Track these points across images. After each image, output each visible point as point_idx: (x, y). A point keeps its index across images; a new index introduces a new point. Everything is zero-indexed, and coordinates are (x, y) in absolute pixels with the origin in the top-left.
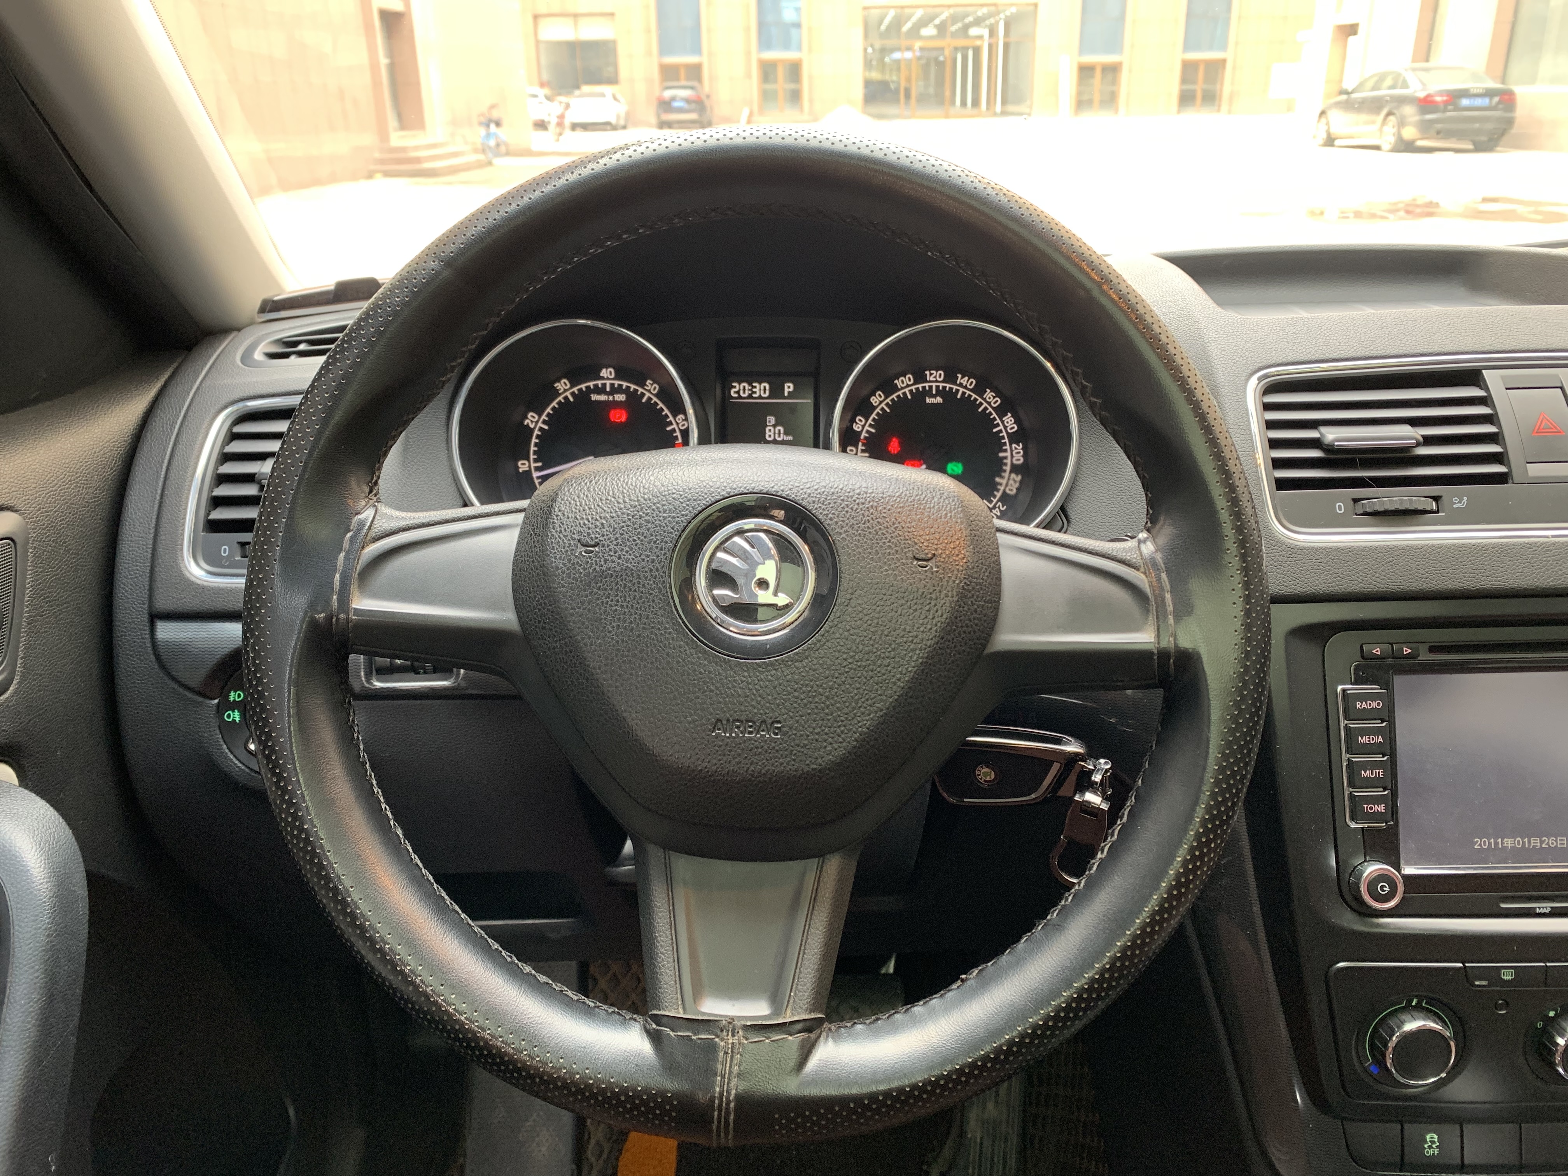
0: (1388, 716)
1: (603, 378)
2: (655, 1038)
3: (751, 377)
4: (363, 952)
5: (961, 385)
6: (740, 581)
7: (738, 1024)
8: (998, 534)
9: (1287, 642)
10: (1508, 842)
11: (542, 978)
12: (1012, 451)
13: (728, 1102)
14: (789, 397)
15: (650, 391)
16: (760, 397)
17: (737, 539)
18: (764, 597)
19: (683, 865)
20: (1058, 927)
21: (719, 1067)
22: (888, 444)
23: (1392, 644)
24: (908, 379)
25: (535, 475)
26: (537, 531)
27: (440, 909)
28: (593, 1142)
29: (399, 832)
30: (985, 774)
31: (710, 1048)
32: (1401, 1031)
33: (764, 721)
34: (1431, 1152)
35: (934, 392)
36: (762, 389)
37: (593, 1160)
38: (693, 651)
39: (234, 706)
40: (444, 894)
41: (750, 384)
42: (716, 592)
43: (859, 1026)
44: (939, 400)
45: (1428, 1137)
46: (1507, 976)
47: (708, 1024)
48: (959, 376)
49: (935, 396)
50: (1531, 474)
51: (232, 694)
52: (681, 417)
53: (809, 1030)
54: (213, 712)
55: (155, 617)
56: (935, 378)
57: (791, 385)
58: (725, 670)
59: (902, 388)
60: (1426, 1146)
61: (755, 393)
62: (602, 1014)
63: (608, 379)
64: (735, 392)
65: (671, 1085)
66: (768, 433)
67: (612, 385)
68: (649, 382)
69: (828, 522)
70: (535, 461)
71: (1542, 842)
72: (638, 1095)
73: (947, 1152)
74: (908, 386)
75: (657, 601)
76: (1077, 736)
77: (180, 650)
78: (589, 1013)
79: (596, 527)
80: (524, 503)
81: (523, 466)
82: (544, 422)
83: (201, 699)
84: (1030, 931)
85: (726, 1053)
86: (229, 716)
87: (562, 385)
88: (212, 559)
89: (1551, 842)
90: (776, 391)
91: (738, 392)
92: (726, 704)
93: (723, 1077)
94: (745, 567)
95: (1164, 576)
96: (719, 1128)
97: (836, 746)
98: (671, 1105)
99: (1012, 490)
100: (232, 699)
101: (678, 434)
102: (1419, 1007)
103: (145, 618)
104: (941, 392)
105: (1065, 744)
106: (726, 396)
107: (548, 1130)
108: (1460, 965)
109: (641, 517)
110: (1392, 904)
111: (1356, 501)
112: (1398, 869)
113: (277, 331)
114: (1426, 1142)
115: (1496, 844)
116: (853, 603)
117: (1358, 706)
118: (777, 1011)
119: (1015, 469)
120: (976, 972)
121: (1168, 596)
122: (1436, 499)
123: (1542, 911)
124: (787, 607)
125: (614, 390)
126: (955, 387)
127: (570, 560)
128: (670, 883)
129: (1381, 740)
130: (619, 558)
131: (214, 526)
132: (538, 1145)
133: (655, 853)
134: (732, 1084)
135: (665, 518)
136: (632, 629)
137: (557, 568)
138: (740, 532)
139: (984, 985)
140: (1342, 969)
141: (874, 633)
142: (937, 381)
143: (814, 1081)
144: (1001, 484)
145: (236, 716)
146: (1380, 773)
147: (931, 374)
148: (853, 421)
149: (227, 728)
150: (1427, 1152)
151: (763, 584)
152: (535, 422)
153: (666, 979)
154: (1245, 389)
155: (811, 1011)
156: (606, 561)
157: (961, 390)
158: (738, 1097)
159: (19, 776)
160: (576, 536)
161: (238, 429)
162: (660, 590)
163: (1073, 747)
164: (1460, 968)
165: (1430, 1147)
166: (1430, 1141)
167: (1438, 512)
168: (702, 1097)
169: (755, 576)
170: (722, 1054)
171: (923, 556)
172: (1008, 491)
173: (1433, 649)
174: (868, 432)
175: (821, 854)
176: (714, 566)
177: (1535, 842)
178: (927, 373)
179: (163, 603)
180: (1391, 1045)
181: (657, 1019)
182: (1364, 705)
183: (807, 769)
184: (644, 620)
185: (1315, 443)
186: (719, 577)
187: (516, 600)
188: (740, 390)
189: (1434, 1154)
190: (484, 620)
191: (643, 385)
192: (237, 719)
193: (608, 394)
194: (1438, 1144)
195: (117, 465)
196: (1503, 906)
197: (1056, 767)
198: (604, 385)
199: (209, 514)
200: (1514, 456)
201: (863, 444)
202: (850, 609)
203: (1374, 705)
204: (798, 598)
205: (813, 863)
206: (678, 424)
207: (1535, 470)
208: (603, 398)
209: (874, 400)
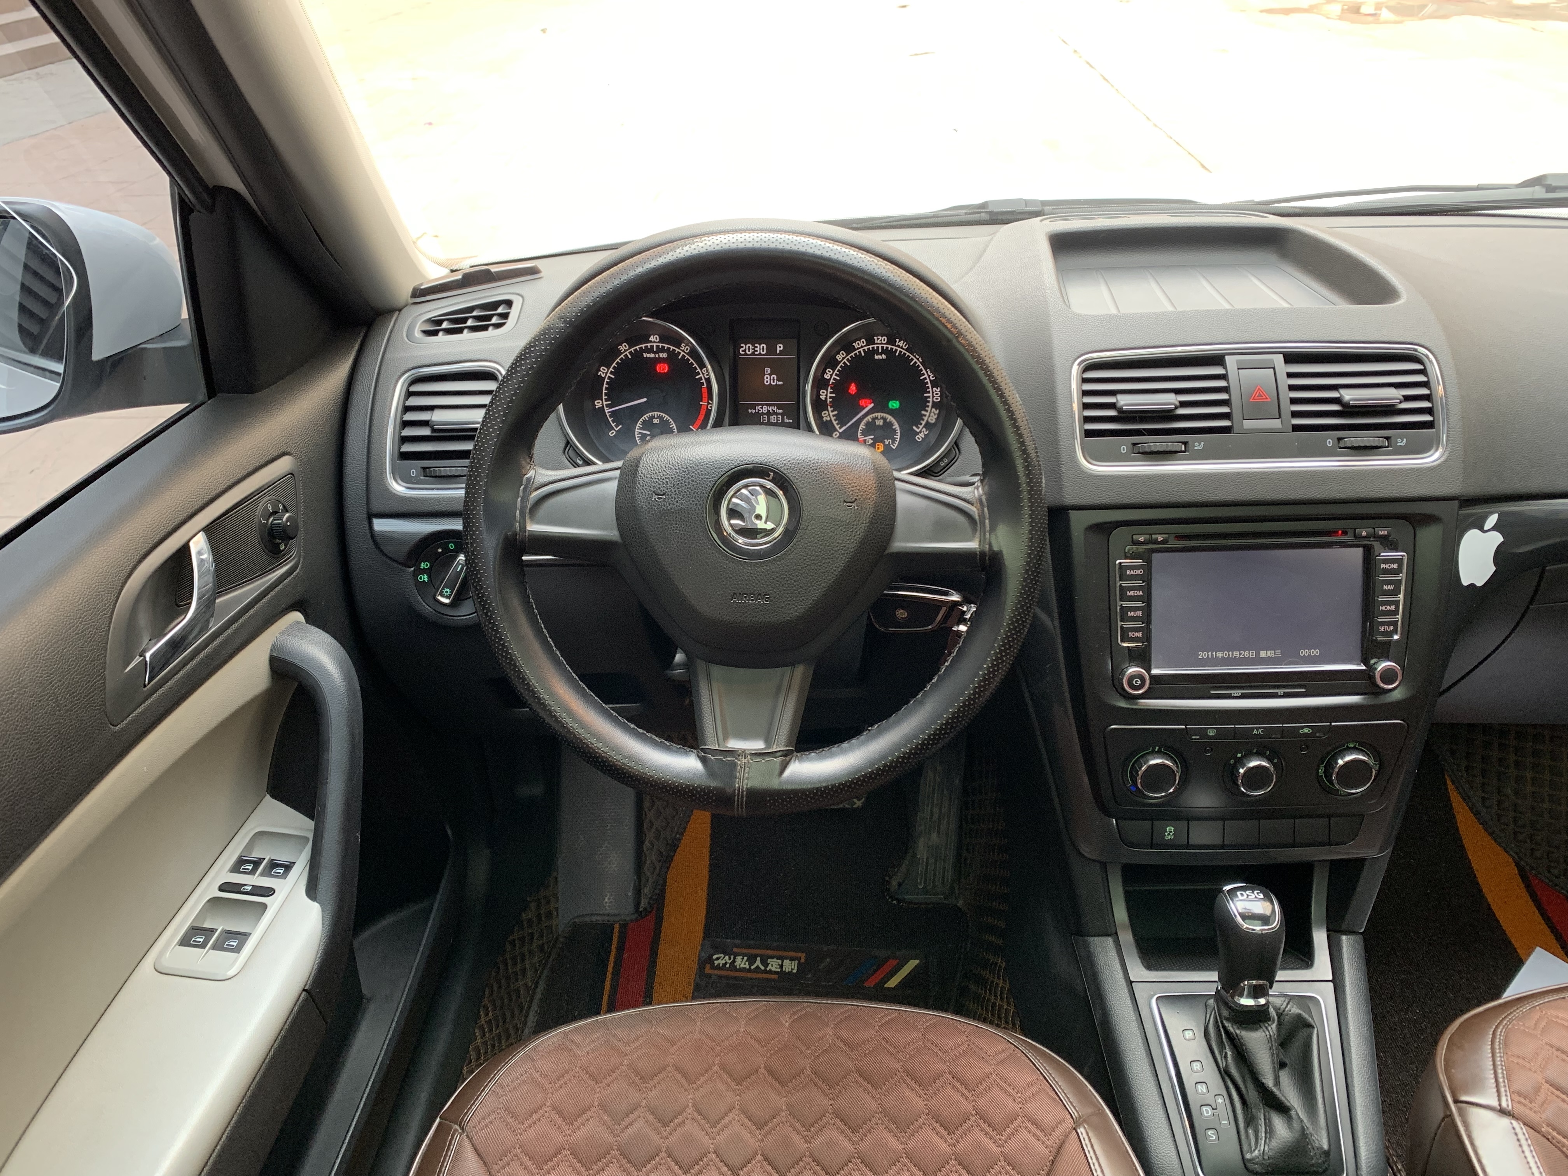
0: (1147, 578)
1: (651, 342)
2: (703, 760)
3: (755, 340)
4: (545, 717)
5: (898, 346)
6: (746, 515)
7: (748, 752)
8: (896, 482)
9: (1085, 534)
10: (1220, 654)
11: (641, 731)
12: (933, 393)
13: (743, 792)
14: (779, 355)
15: (683, 351)
16: (760, 354)
17: (744, 491)
18: (760, 524)
19: (717, 671)
20: (921, 702)
21: (738, 774)
22: (849, 388)
23: (1151, 534)
24: (863, 342)
25: (607, 410)
26: (629, 485)
27: (584, 695)
28: (648, 862)
29: (558, 653)
30: (901, 614)
31: (734, 765)
32: (1148, 764)
33: (760, 594)
34: (1169, 837)
35: (880, 351)
36: (761, 349)
37: (648, 874)
38: (720, 556)
39: (424, 571)
40: (584, 686)
41: (753, 345)
42: (733, 522)
43: (813, 754)
44: (884, 356)
45: (1167, 829)
46: (1211, 733)
47: (732, 752)
48: (898, 340)
49: (881, 354)
50: (1245, 427)
51: (422, 564)
52: (705, 369)
53: (785, 756)
54: (411, 577)
55: (371, 516)
56: (881, 342)
57: (781, 346)
58: (738, 566)
59: (858, 348)
60: (1166, 834)
61: (757, 351)
62: (675, 749)
63: (654, 342)
64: (743, 351)
65: (713, 784)
66: (766, 380)
67: (658, 346)
68: (683, 345)
69: (796, 481)
70: (606, 400)
71: (1240, 654)
72: (695, 788)
73: (904, 868)
74: (862, 347)
75: (699, 527)
76: (958, 590)
77: (390, 538)
78: (667, 749)
79: (664, 483)
80: (619, 464)
81: (598, 404)
82: (611, 373)
83: (404, 568)
84: (907, 704)
85: (741, 767)
86: (421, 578)
87: (623, 347)
88: (406, 479)
89: (1246, 654)
90: (771, 350)
91: (745, 351)
92: (738, 585)
93: (740, 779)
94: (749, 507)
95: (986, 509)
96: (738, 805)
97: (799, 607)
98: (713, 793)
99: (932, 420)
100: (422, 567)
101: (704, 381)
102: (1159, 752)
103: (365, 516)
104: (885, 351)
105: (952, 595)
106: (736, 354)
107: (616, 854)
108: (1184, 727)
109: (689, 478)
110: (1141, 692)
111: (1134, 444)
112: (1148, 670)
113: (427, 312)
114: (1167, 832)
115: (1212, 655)
116: (809, 528)
117: (1128, 573)
118: (768, 746)
119: (935, 405)
120: (876, 726)
121: (987, 521)
122: (1185, 443)
123: (1235, 695)
124: (773, 530)
125: (660, 350)
126: (895, 348)
127: (649, 503)
128: (709, 680)
129: (1141, 593)
130: (677, 502)
131: (405, 456)
132: (609, 863)
133: (701, 665)
134: (744, 783)
135: (702, 479)
136: (686, 543)
137: (642, 508)
138: (746, 486)
139: (880, 733)
140: (1113, 729)
141: (821, 545)
142: (882, 344)
143: (787, 782)
144: (925, 415)
145: (425, 578)
146: (1140, 613)
147: (878, 339)
148: (824, 372)
149: (420, 586)
150: (1167, 837)
151: (758, 517)
152: (606, 373)
153: (709, 729)
154: (1071, 369)
155: (786, 746)
156: (670, 504)
157: (899, 349)
158: (747, 789)
159: (305, 619)
160: (652, 489)
161: (414, 389)
162: (701, 521)
163: (955, 597)
164: (1182, 729)
165: (1169, 834)
166: (1169, 831)
167: (1184, 452)
168: (729, 790)
169: (755, 512)
170: (739, 768)
171: (850, 500)
172: (930, 421)
173: (1179, 537)
174: (834, 379)
175: (793, 664)
176: (730, 507)
177: (1236, 654)
178: (875, 338)
179: (376, 507)
180: (1140, 773)
181: (703, 750)
182: (1132, 572)
183: (783, 620)
184: (692, 538)
185: (1112, 406)
186: (734, 513)
187: (618, 524)
188: (746, 349)
189: (1171, 838)
190: (599, 535)
191: (679, 347)
192: (426, 580)
193: (655, 353)
194: (1173, 832)
195: (337, 415)
196: (1212, 692)
197: (944, 609)
198: (652, 346)
199: (400, 449)
200: (1236, 415)
201: (831, 389)
202: (807, 531)
203: (1138, 572)
204: (778, 525)
205: (788, 670)
206: (703, 374)
207: (1248, 424)
208: (651, 355)
209: (839, 357)
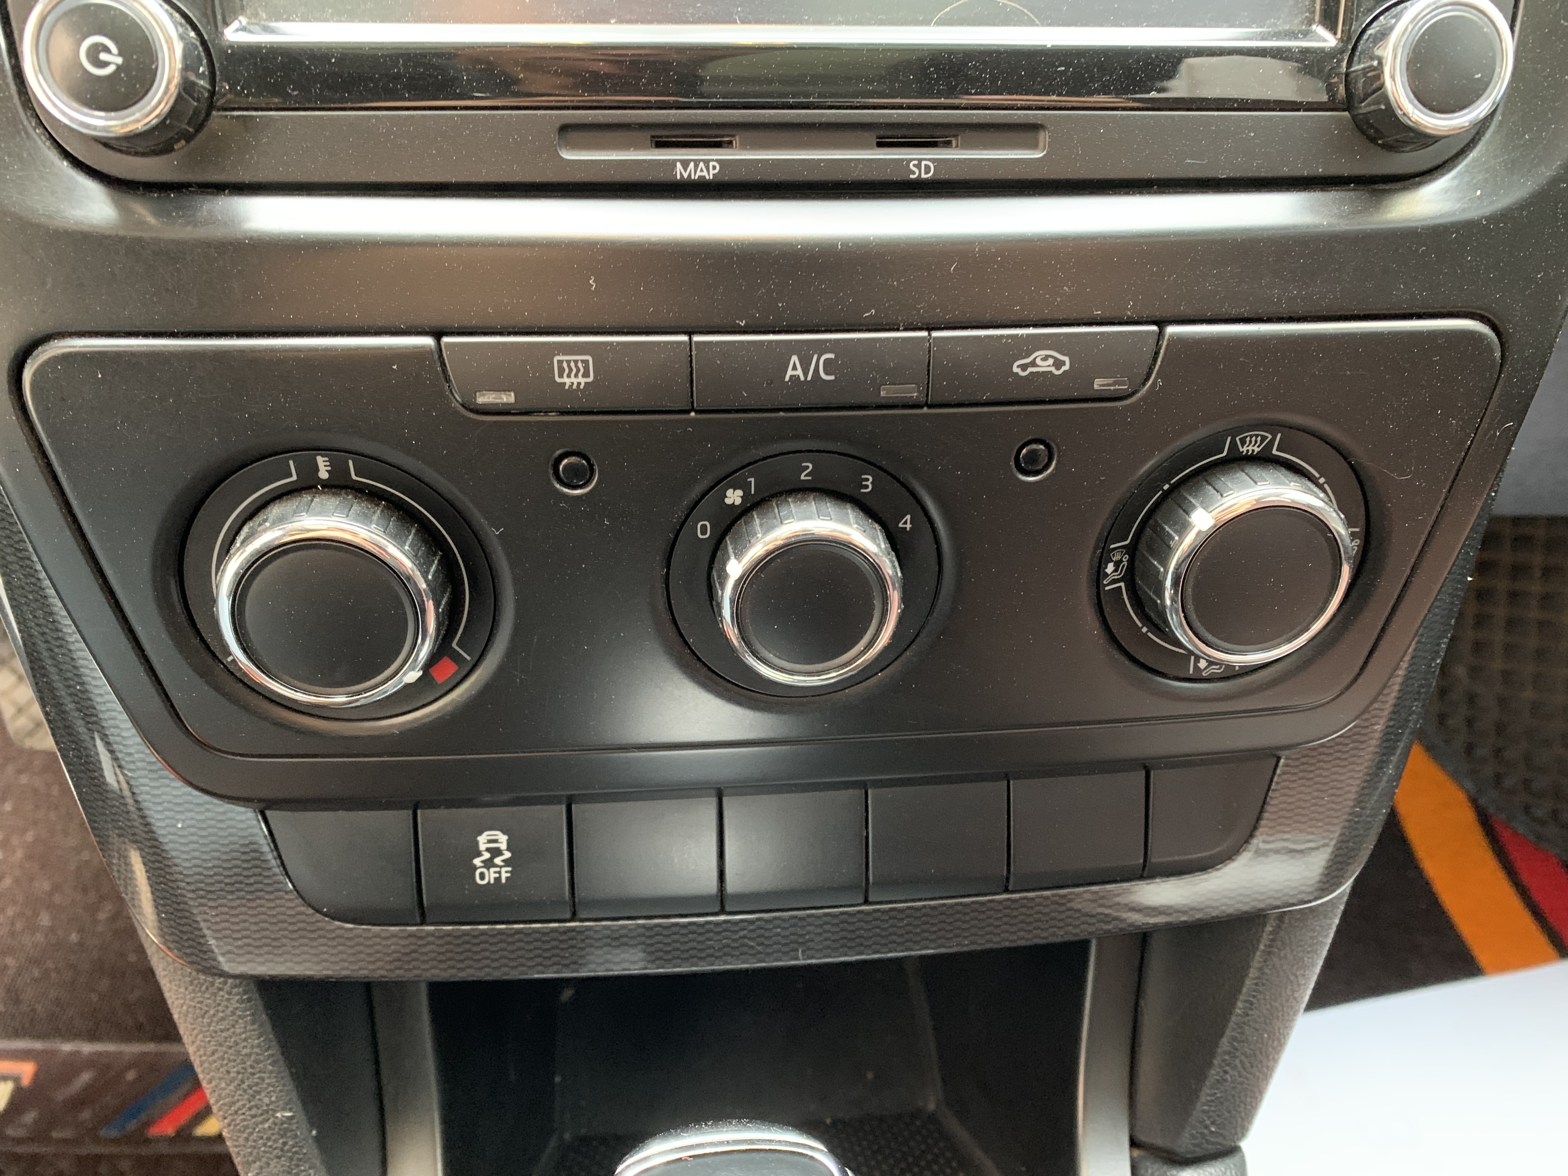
34: (491, 876)
45: (483, 840)
60: (477, 862)
114: (479, 854)
150: (482, 876)
165: (489, 864)
166: (488, 850)
189: (498, 880)
194: (507, 855)
